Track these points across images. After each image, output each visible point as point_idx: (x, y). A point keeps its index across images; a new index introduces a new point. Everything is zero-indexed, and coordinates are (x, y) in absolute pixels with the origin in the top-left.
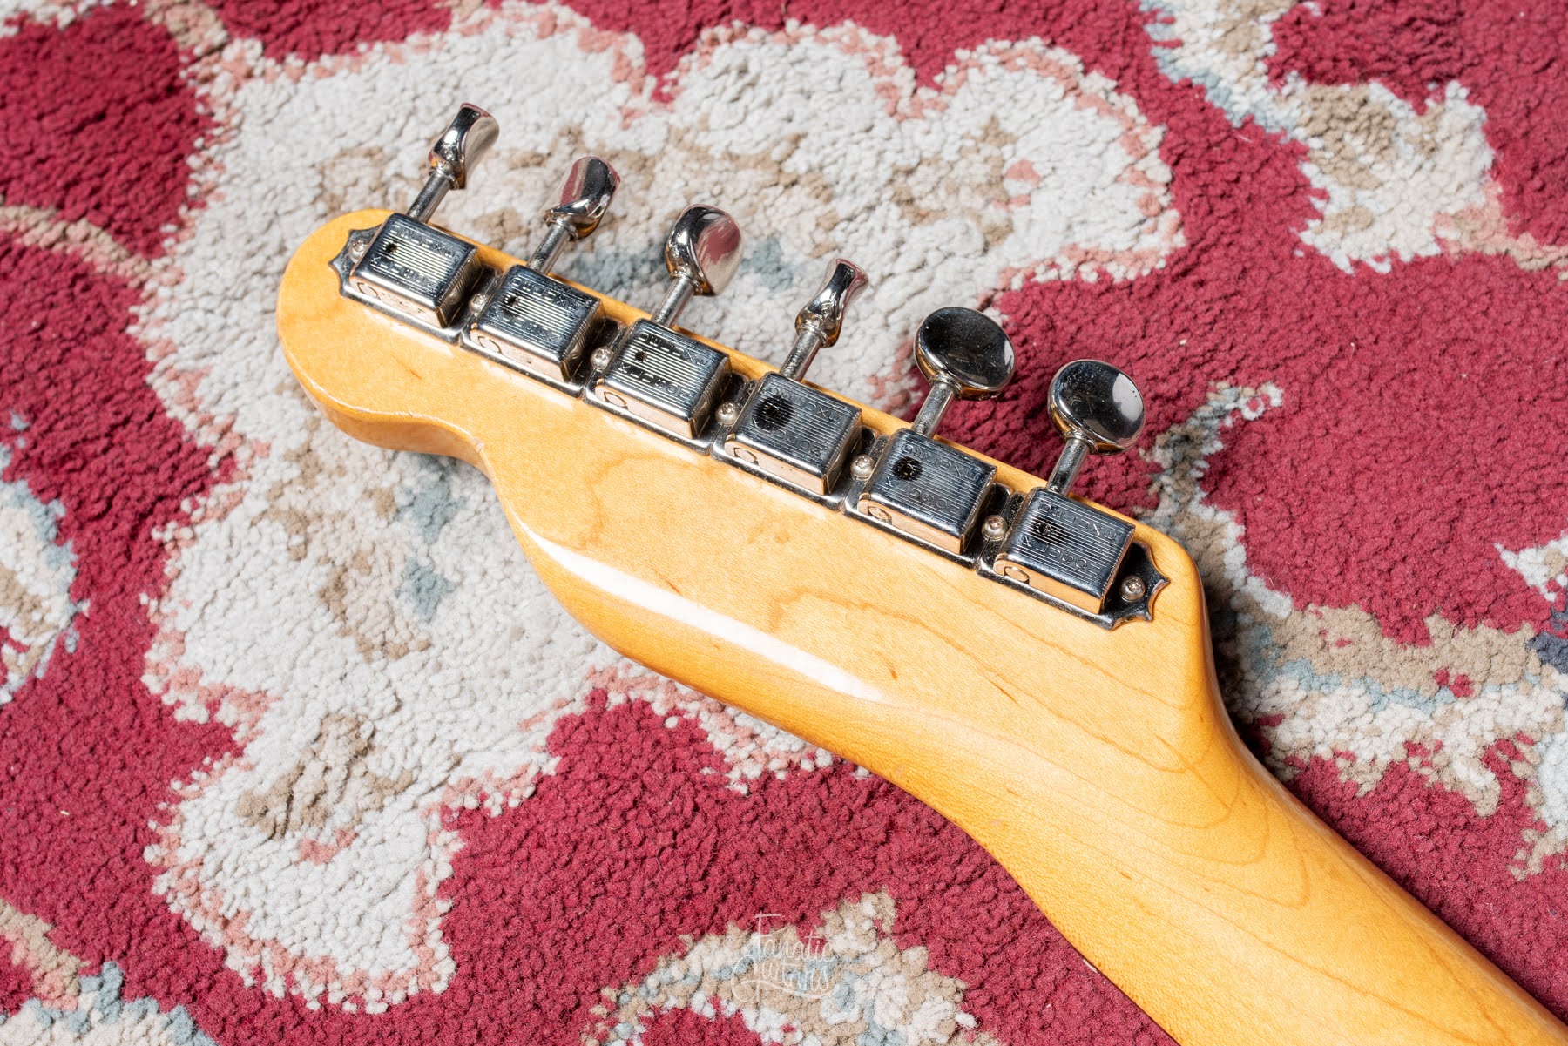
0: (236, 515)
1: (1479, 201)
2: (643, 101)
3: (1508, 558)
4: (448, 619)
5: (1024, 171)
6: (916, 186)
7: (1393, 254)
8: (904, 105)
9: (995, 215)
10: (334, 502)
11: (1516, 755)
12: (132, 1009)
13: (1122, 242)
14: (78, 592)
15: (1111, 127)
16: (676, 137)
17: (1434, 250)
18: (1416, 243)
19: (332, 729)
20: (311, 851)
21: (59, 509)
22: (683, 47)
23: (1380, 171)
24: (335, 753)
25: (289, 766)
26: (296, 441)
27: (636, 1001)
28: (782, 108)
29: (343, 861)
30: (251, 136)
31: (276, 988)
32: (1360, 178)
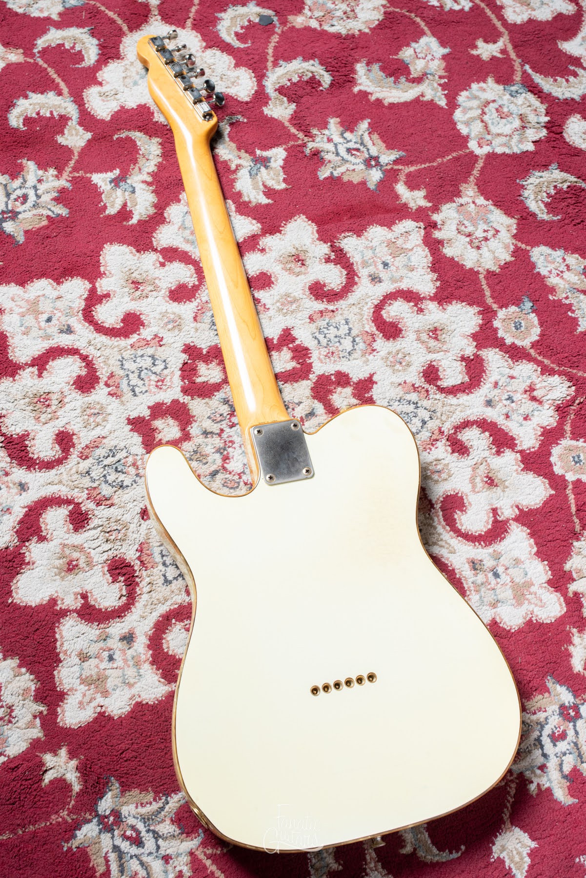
0: (119, 64)
1: (287, 116)
2: (201, 51)
3: (256, 150)
4: (135, 87)
5: (238, 83)
6: (224, 77)
7: (272, 116)
8: (230, 68)
9: (230, 85)
10: (132, 69)
11: (240, 167)
12: (72, 103)
13: (242, 96)
14: (96, 61)
15: (252, 85)
17: (277, 118)
18: (275, 116)
19: (114, 90)
20: (103, 100)
21: (100, 52)
22: (210, 47)
23: (278, 107)
24: (113, 93)
25: (107, 91)
27: (127, 133)
28: (215, 60)
29: (106, 103)
30: (152, 27)
31: (89, 110)
32: (275, 105)
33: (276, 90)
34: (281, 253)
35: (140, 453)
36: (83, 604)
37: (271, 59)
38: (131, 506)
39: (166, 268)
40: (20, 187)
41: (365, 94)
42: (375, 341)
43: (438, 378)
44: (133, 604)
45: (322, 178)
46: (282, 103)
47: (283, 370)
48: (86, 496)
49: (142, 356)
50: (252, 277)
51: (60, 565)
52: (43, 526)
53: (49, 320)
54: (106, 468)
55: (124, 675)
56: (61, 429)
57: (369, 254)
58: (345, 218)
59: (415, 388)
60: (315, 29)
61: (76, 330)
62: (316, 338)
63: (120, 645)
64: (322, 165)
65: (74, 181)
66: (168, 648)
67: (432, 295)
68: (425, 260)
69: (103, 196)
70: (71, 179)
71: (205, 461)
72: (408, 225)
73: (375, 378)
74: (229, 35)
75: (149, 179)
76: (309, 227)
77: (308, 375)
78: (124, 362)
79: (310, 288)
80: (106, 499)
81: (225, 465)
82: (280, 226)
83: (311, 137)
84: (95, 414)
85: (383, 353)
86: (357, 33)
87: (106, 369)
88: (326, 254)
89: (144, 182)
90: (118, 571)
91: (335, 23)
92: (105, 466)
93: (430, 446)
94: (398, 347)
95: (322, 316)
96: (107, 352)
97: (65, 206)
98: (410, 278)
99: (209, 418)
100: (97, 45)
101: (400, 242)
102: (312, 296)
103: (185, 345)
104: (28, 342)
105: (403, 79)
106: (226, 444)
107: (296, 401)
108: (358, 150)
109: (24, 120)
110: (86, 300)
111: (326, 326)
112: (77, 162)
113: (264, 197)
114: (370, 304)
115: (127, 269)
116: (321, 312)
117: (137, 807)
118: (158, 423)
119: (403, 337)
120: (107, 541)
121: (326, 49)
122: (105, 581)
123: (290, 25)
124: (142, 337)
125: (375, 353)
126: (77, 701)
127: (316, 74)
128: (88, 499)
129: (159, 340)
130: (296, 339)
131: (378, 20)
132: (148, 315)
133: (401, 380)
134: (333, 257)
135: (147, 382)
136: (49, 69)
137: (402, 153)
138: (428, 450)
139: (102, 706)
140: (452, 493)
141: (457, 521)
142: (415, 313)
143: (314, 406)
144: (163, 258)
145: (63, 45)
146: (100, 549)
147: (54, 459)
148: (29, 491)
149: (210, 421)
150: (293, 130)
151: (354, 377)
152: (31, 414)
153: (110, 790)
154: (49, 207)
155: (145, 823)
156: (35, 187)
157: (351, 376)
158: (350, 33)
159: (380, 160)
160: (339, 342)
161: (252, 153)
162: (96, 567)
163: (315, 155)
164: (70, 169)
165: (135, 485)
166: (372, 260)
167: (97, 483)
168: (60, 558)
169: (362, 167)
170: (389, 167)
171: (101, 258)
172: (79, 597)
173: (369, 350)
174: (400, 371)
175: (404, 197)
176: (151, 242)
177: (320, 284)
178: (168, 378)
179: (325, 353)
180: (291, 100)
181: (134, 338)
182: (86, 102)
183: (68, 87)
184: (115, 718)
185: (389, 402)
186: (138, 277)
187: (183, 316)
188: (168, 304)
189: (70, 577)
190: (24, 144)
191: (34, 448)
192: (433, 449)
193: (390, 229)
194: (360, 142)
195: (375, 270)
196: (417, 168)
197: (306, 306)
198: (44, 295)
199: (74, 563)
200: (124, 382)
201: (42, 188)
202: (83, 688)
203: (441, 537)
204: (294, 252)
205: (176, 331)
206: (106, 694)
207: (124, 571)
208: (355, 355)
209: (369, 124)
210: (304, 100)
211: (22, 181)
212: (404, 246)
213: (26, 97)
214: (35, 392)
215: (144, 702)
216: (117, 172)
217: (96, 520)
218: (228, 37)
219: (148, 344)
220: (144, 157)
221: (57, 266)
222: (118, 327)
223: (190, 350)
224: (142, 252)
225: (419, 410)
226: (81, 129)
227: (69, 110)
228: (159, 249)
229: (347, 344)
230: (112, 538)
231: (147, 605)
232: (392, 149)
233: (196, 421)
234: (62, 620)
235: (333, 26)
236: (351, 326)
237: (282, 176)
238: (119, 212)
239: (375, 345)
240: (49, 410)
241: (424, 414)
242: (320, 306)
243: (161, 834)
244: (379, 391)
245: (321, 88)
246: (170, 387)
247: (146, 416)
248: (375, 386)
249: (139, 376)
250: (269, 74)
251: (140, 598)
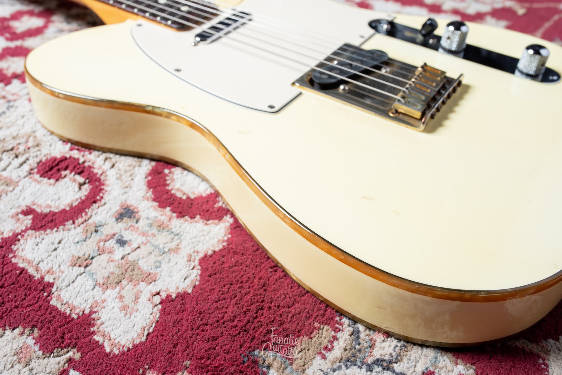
36: (33, 220)
44: (103, 184)
55: (157, 247)
63: (121, 225)
66: (184, 194)
90: (55, 170)
117: (324, 357)
120: (16, 156)
122: (45, 185)
126: (116, 310)
139: (158, 294)
146: (13, 166)
153: (269, 367)
155: (354, 363)
162: (21, 182)
172: (21, 216)
184: (190, 291)
202: (111, 293)
206: (150, 278)
207: (62, 166)
215: (210, 253)
231: (121, 176)
234: (14, 248)
243: (387, 358)
251: (106, 176)
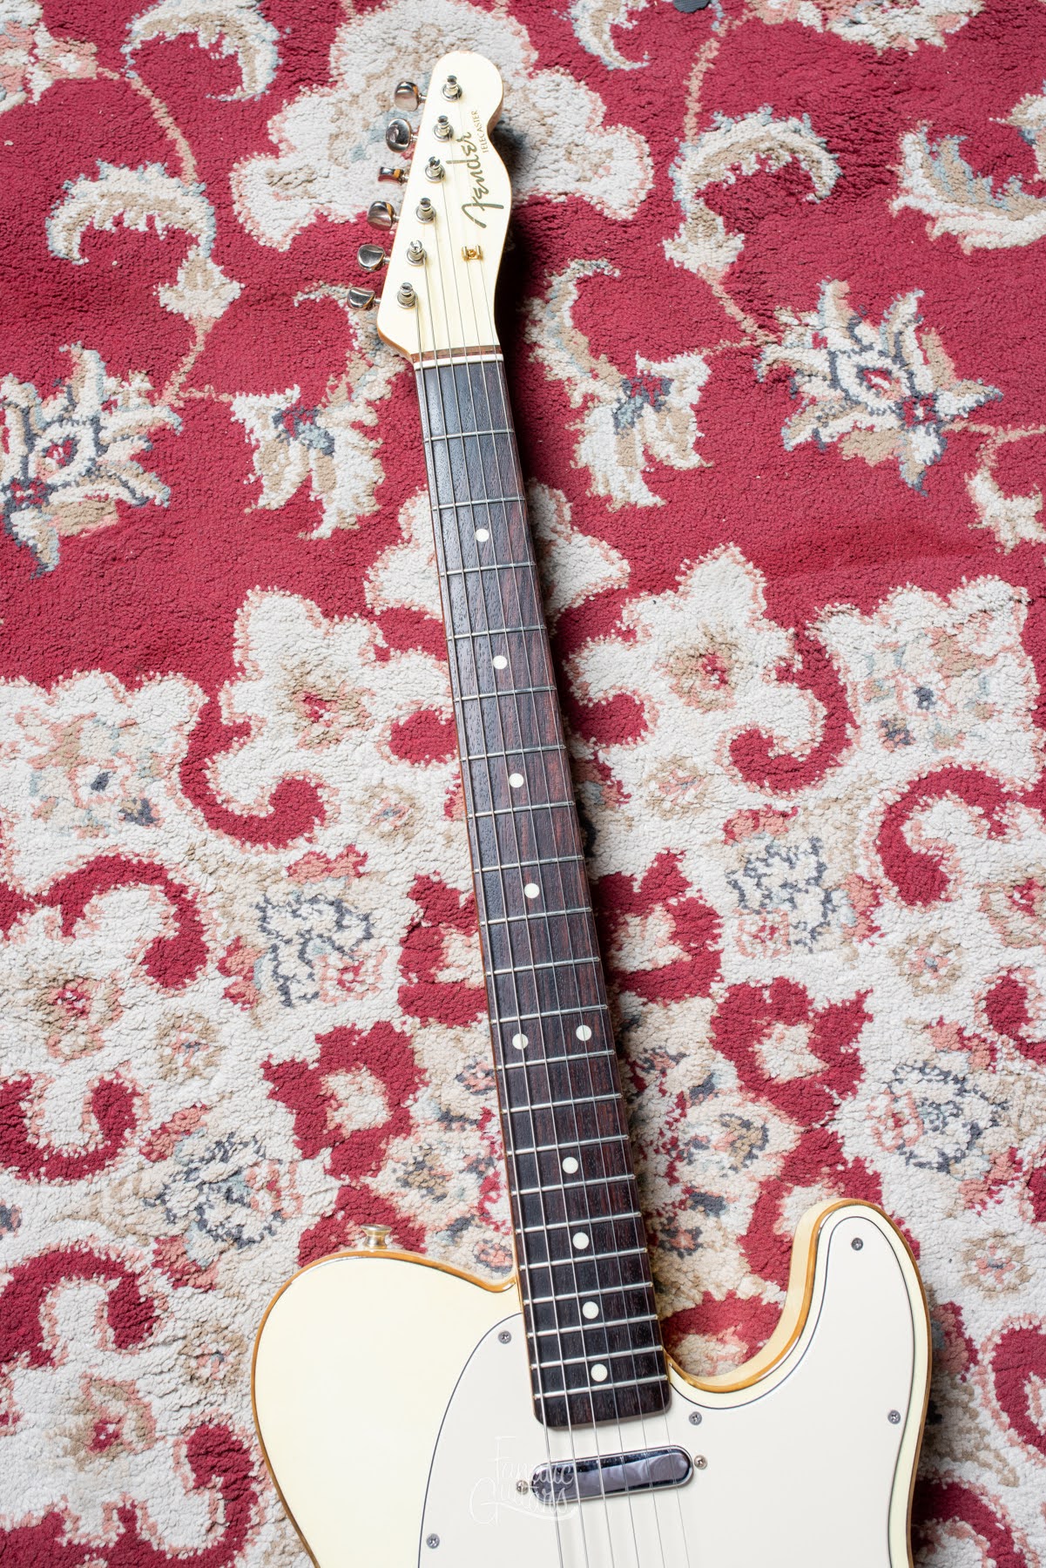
0: (325, 99)
1: (720, 269)
2: (524, 73)
3: (637, 357)
4: (357, 165)
5: (608, 169)
6: (575, 150)
7: (683, 263)
8: (592, 128)
9: (589, 174)
11: (593, 400)
12: (201, 198)
13: (615, 206)
14: (269, 87)
15: (641, 175)
16: (524, 89)
17: (694, 271)
18: (692, 265)
19: (306, 170)
20: (276, 195)
21: (281, 62)
22: (548, 66)
23: (700, 241)
24: (302, 176)
25: (288, 170)
26: (356, 92)
27: (326, 290)
28: (558, 102)
29: (282, 203)
31: (241, 220)
32: (694, 238)
33: (698, 195)
34: (671, 646)
35: (286, 1159)
36: (122, 1537)
37: (694, 107)
38: (255, 1296)
39: (392, 665)
40: (61, 420)
41: (916, 220)
42: (879, 904)
43: (1021, 1017)
44: (240, 1548)
45: (790, 445)
46: (711, 230)
47: (649, 967)
48: (151, 1258)
49: (314, 900)
50: (597, 705)
51: (77, 1427)
52: (45, 1324)
53: (100, 784)
54: (206, 1187)
56: (108, 1078)
57: (886, 663)
58: (837, 561)
59: (962, 1039)
60: (811, 30)
61: (162, 815)
62: (735, 885)
64: (794, 410)
65: (189, 410)
67: (1030, 788)
68: (1022, 692)
69: (256, 456)
70: (182, 404)
71: (439, 1191)
72: (990, 591)
73: (869, 1006)
74: (598, 33)
75: (370, 419)
76: (746, 580)
77: (708, 986)
78: (270, 912)
79: (735, 748)
80: (198, 1271)
81: (488, 1205)
82: (677, 571)
83: (774, 331)
84: (189, 1046)
85: (895, 939)
86: (913, 47)
87: (223, 928)
88: (781, 658)
89: (358, 426)
90: (210, 1460)
91: (862, 17)
92: (204, 1183)
93: (983, 1196)
94: (934, 925)
95: (756, 827)
96: (231, 881)
97: (164, 477)
98: (982, 738)
99: (459, 1078)
100: (275, 43)
101: (964, 637)
102: (736, 770)
103: (417, 878)
104: (45, 839)
105: (1014, 185)
106: (493, 1151)
107: (673, 1052)
108: (885, 374)
109: (84, 237)
110: (192, 735)
111: (763, 855)
112: (201, 359)
113: (645, 487)
114: (875, 802)
115: (296, 661)
116: (755, 815)
118: (337, 1083)
119: (947, 900)
120: (192, 1379)
121: (832, 86)
122: (179, 1481)
123: (750, 16)
124: (317, 849)
125: (875, 937)
127: (802, 157)
128: (156, 1265)
129: (355, 861)
130: (688, 884)
131: (969, 14)
132: (336, 792)
133: (931, 1016)
134: (798, 666)
135: (318, 971)
136: (155, 102)
137: (993, 391)
138: (978, 1207)
140: (1025, 1326)
141: (1030, 1402)
142: (985, 835)
143: (713, 1067)
144: (386, 637)
145: (193, 37)
146: (173, 1399)
147: (84, 1153)
148: (20, 1230)
149: (459, 1087)
150: (732, 309)
151: (819, 997)
152: (39, 1032)
154: (124, 478)
156: (95, 421)
157: (810, 994)
158: (895, 45)
159: (938, 406)
160: (791, 900)
161: (624, 364)
162: (159, 1445)
163: (779, 380)
164: (182, 379)
165: (268, 1239)
166: (892, 683)
167: (181, 1224)
168: (78, 1412)
169: (892, 421)
170: (957, 427)
171: (237, 625)
172: (115, 1516)
173: (862, 929)
174: (931, 991)
175: (988, 512)
176: (361, 591)
177: (760, 737)
178: (370, 963)
179: (754, 929)
180: (731, 226)
181: (298, 849)
182: (235, 197)
183: (196, 154)
185: (895, 1072)
186: (322, 683)
187: (422, 800)
188: (386, 763)
189: (100, 1461)
190: (77, 304)
191: (38, 1121)
192: (991, 1203)
193: (946, 599)
194: (893, 352)
195: (896, 708)
196: (1026, 434)
197: (720, 795)
198: (94, 715)
199: (111, 1428)
200: (266, 966)
201: (113, 423)
203: (987, 1439)
204: (703, 644)
205: (400, 838)
207: (225, 1462)
208: (827, 939)
209: (921, 302)
210: (764, 226)
211: (66, 402)
212: (977, 650)
213: (94, 175)
214: (53, 973)
216: (294, 393)
217: (170, 1325)
218: (595, 40)
219: (328, 868)
220: (363, 357)
221: (130, 638)
222: (263, 815)
223: (427, 891)
224: (336, 619)
225: (968, 1098)
226: (216, 270)
227: (192, 216)
228: (377, 613)
229: (809, 907)
230: (205, 1373)
231: (272, 1554)
232: (972, 377)
233: (426, 1084)
235: (856, 23)
236: (824, 859)
237: (693, 433)
238: (289, 503)
239: (880, 917)
240: (82, 1023)
241: (978, 1111)
242: (755, 797)
244: (875, 1040)
245: (811, 197)
246: (374, 988)
247: (309, 1060)
248: (866, 1026)
249: (302, 953)
250: (686, 148)
251: (259, 1534)
